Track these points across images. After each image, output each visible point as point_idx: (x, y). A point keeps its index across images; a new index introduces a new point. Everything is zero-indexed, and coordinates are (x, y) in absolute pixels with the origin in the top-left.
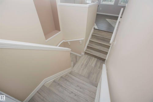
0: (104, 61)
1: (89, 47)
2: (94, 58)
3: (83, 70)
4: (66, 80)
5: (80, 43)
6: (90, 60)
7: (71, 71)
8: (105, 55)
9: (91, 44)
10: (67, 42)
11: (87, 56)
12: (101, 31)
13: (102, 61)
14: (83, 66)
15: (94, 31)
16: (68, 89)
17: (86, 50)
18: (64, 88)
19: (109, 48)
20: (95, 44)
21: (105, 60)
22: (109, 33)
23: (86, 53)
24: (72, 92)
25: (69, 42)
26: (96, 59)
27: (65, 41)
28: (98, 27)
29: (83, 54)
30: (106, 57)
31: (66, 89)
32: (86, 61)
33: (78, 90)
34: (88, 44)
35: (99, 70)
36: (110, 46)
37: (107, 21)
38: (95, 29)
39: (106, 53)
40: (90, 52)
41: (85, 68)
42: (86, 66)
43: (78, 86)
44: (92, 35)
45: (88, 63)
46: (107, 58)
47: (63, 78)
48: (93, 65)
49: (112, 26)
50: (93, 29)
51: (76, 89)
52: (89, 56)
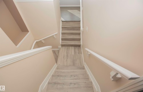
0: (80, 47)
1: (63, 39)
2: (70, 47)
3: (66, 61)
4: (58, 76)
5: (54, 37)
6: (69, 50)
7: (57, 66)
8: (79, 42)
9: (64, 36)
10: (41, 41)
11: (64, 47)
12: (69, 22)
13: (78, 47)
14: (65, 57)
15: (62, 23)
16: (66, 83)
17: (62, 43)
18: (62, 83)
19: (80, 35)
20: (68, 35)
21: (80, 45)
22: (76, 22)
23: (62, 46)
24: (71, 83)
25: (43, 40)
26: (73, 47)
27: (37, 41)
28: (64, 19)
29: (60, 47)
30: (80, 42)
31: (64, 83)
32: (65, 52)
33: (73, 79)
34: (62, 37)
35: (79, 55)
36: (80, 33)
37: (69, 12)
38: (62, 21)
39: (79, 40)
40: (66, 43)
41: (67, 58)
42: (68, 56)
43: (71, 76)
44: (62, 27)
45: (68, 53)
46: (81, 44)
47: (55, 76)
48: (73, 53)
49: (75, 16)
50: (61, 22)
51: (71, 79)
52: (66, 47)
